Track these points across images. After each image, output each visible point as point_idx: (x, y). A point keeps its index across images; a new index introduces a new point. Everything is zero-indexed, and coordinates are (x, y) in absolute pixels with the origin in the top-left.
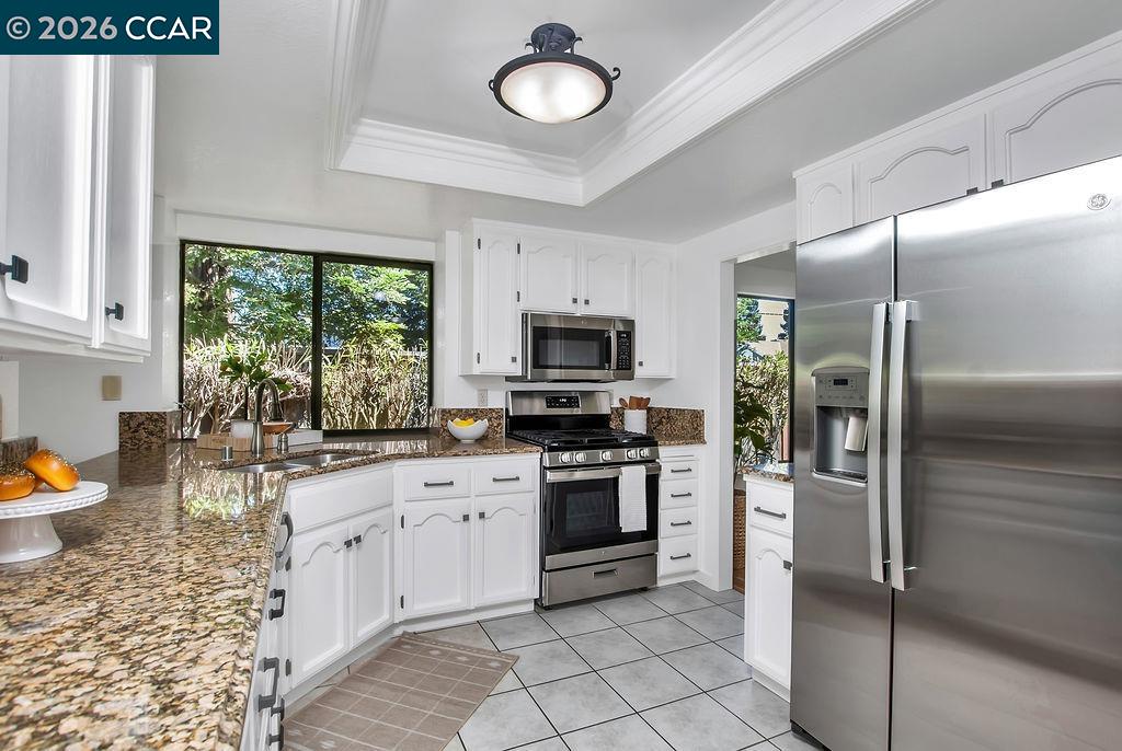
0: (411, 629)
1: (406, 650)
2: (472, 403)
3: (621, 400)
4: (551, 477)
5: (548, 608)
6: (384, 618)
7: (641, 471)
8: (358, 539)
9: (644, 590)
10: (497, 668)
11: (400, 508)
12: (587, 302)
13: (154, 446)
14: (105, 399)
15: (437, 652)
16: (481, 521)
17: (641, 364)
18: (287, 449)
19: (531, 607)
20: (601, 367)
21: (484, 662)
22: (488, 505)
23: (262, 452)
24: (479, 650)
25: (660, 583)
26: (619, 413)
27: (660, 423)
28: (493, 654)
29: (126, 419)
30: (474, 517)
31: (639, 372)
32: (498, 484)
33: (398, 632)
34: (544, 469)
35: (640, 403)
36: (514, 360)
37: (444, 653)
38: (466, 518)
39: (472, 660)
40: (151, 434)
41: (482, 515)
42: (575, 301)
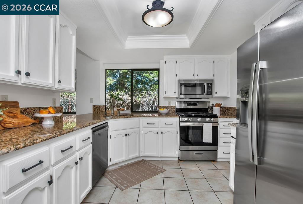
0: (145, 159)
1: (142, 163)
2: (167, 104)
3: (212, 104)
4: (182, 124)
5: (181, 161)
6: (137, 155)
7: (211, 125)
8: (129, 134)
9: (214, 161)
10: (159, 172)
11: (141, 129)
12: (197, 75)
13: (98, 112)
14: (91, 103)
15: (148, 165)
16: (162, 134)
17: (216, 93)
18: (120, 114)
19: (177, 159)
20: (202, 94)
21: (157, 170)
22: (163, 130)
23: (114, 114)
24: (157, 167)
25: (218, 160)
26: (212, 108)
27: (225, 111)
28: (160, 168)
29: (94, 107)
30: (160, 133)
31: (215, 95)
32: (167, 125)
33: (141, 159)
34: (180, 122)
35: (219, 105)
36: (175, 92)
37: (149, 165)
38: (158, 133)
39: (155, 168)
40: (98, 110)
41: (162, 133)
42: (194, 75)
